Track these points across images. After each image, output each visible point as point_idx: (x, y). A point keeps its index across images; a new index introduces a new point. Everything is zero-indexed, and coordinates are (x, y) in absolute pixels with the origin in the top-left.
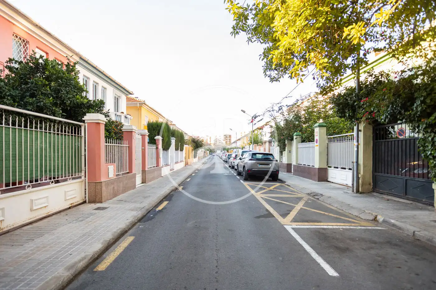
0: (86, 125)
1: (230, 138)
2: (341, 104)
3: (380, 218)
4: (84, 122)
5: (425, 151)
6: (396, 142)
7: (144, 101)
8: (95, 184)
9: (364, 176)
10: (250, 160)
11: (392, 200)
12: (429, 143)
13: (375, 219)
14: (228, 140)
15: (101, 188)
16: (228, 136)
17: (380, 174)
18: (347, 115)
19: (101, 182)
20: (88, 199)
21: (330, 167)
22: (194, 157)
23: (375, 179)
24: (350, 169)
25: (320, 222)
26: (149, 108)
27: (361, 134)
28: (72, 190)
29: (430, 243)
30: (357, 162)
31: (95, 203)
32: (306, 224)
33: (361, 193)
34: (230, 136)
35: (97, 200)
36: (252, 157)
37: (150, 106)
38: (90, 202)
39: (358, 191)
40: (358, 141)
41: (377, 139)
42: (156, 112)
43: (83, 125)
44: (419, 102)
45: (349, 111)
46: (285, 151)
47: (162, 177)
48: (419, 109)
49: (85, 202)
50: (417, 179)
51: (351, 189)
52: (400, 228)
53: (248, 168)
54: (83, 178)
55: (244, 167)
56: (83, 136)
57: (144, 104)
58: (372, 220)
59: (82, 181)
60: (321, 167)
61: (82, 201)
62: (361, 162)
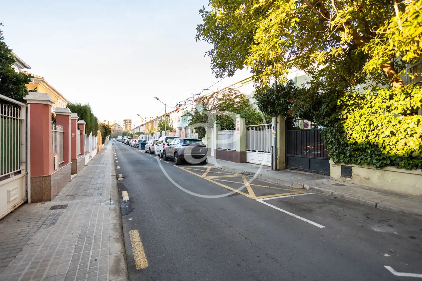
0: (29, 106)
1: (130, 123)
2: (265, 101)
3: (307, 187)
4: (25, 102)
5: (326, 138)
6: (303, 132)
7: (42, 78)
8: (41, 179)
9: (280, 157)
10: (182, 146)
11: (302, 174)
12: (329, 133)
13: (304, 188)
14: (128, 126)
15: (49, 183)
16: (128, 121)
17: (291, 155)
18: (269, 110)
19: (50, 176)
20: (31, 198)
21: (249, 151)
22: (102, 142)
23: (287, 160)
24: (269, 152)
25: (275, 194)
26: (47, 86)
27: (278, 125)
28: (14, 189)
29: (343, 198)
30: (276, 147)
31: (42, 202)
32: (267, 196)
33: (279, 170)
34: (130, 122)
35: (45, 198)
36: (184, 143)
37: (49, 84)
38: (34, 201)
39: (276, 169)
40: (276, 131)
41: (288, 129)
42: (54, 91)
43: (23, 106)
44: (325, 106)
45: (271, 107)
46: (204, 137)
47: (86, 166)
48: (325, 111)
49: (26, 202)
50: (317, 158)
51: (271, 168)
52: (322, 192)
53: (180, 154)
54: (23, 172)
55: (176, 152)
56: (23, 120)
57: (43, 81)
58: (302, 189)
59: (23, 177)
60: (242, 151)
61: (22, 202)
62: (278, 147)
